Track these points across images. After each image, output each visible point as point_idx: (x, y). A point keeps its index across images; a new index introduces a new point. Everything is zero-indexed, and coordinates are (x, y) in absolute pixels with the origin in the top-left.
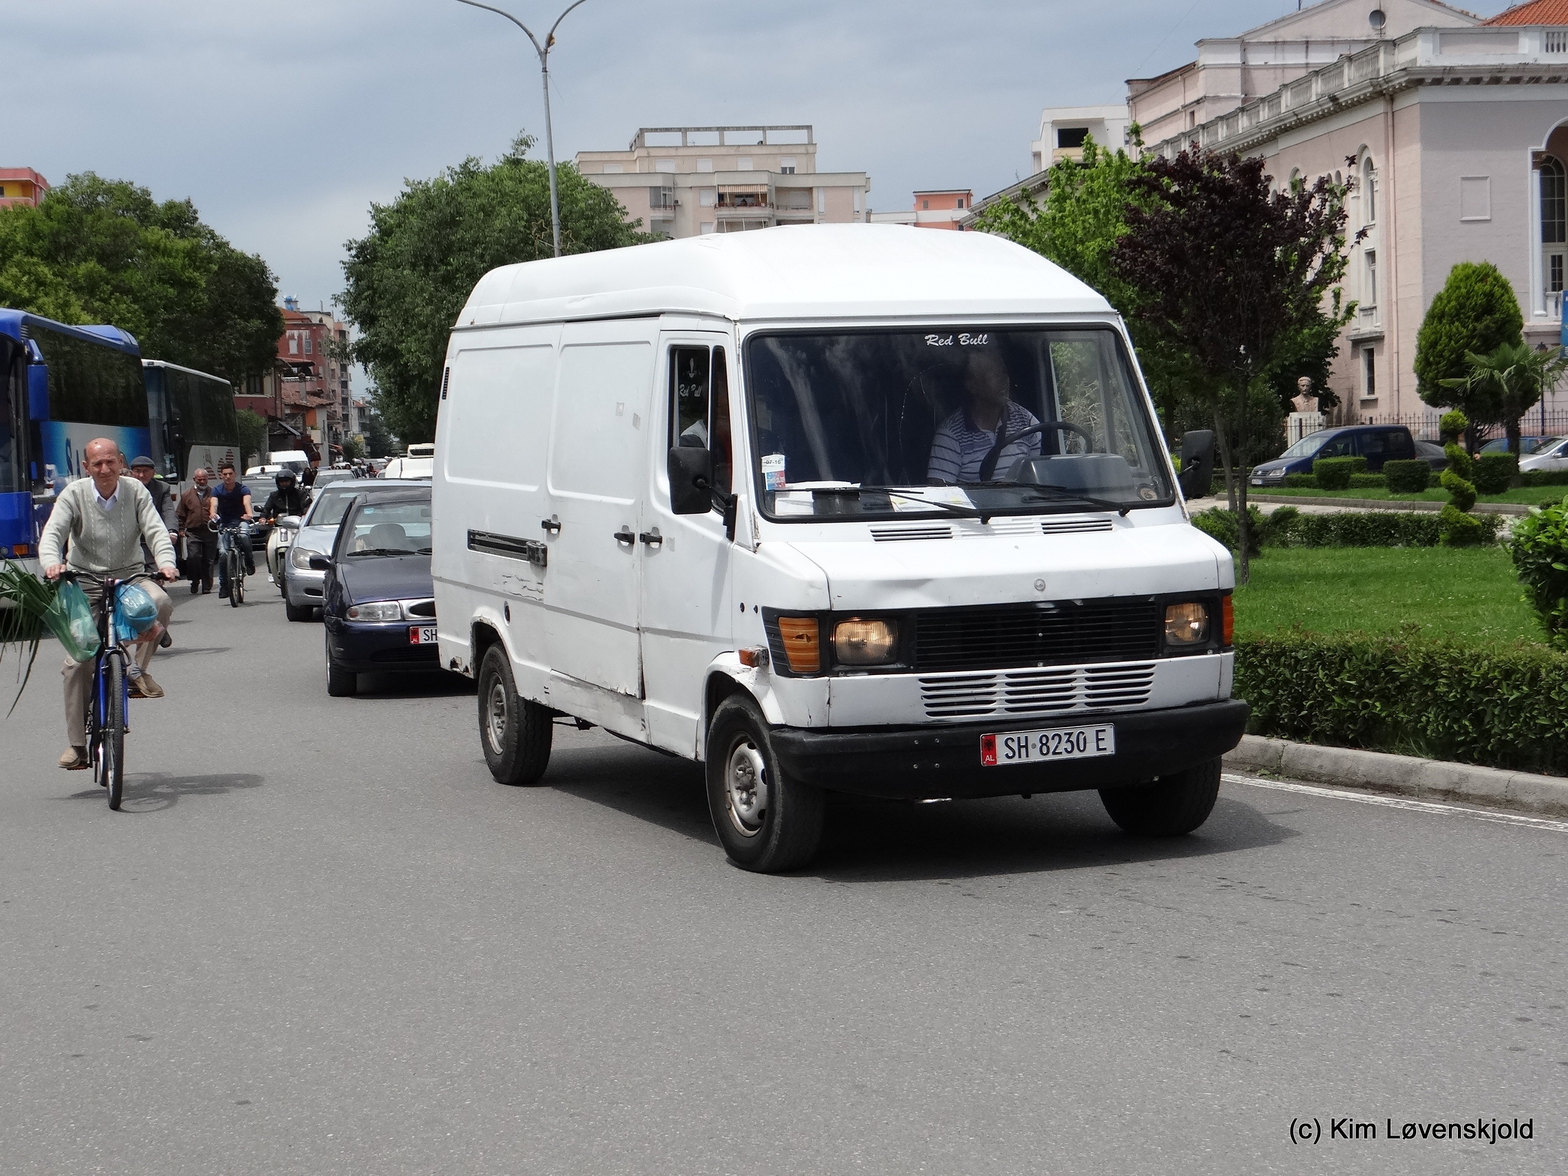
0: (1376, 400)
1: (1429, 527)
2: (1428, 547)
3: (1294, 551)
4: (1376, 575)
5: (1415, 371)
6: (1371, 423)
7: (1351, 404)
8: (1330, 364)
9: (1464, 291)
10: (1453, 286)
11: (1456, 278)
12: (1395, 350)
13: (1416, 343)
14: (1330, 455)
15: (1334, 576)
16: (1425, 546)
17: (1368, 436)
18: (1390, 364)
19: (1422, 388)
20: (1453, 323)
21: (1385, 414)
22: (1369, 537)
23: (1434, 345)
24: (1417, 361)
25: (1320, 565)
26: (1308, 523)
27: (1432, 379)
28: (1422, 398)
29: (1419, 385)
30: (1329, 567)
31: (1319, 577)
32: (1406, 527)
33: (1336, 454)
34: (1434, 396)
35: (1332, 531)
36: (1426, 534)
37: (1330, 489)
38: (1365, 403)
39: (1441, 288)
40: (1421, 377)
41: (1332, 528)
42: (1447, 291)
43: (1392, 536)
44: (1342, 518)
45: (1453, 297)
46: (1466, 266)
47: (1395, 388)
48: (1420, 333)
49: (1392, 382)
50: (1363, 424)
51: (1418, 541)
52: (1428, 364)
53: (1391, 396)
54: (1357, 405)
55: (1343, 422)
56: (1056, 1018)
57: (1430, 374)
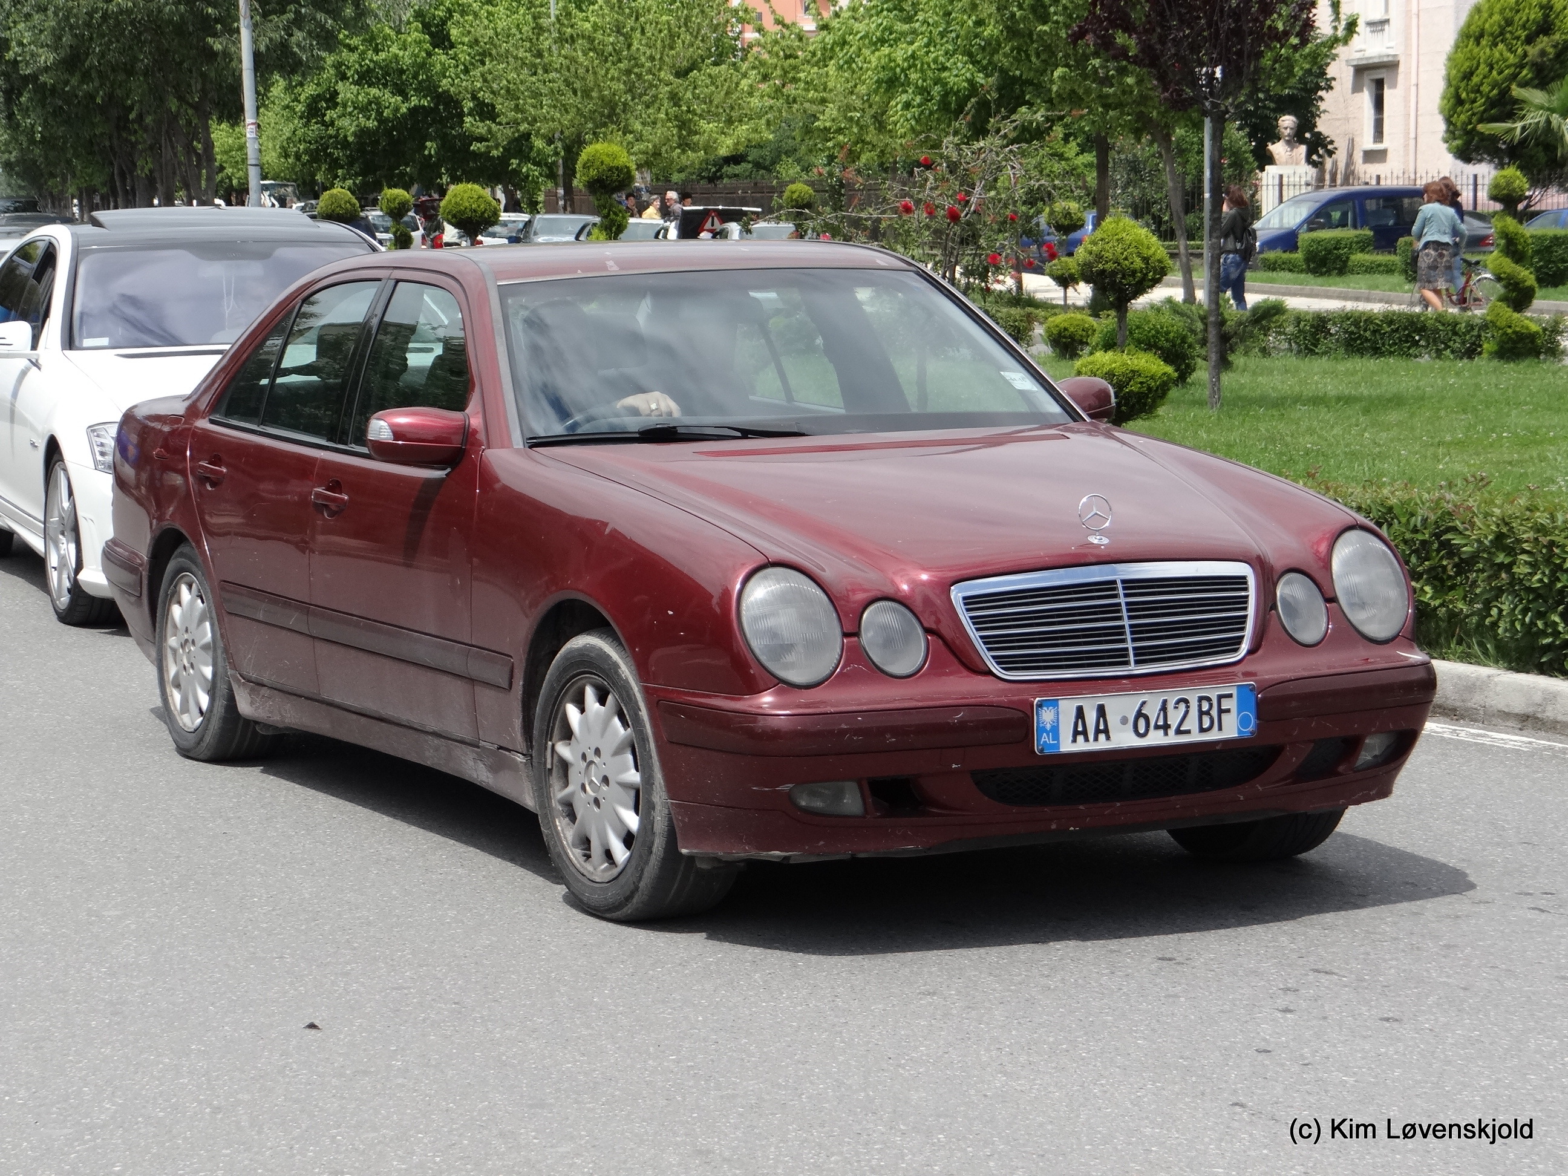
0: (1385, 151)
1: (1468, 332)
2: (1465, 361)
3: (1277, 362)
4: (1397, 401)
5: (1441, 112)
6: (1378, 182)
7: (1350, 156)
8: (1321, 99)
12: (1413, 81)
14: (1322, 227)
15: (1339, 399)
16: (1461, 359)
17: (1374, 201)
18: (1406, 100)
19: (1452, 132)
20: (1495, 45)
21: (1398, 172)
22: (1384, 345)
23: (1468, 75)
24: (1443, 97)
25: (1317, 383)
26: (1299, 323)
27: (1465, 124)
28: (1450, 150)
29: (1448, 131)
30: (1331, 387)
31: (1318, 401)
32: (1437, 331)
33: (1329, 225)
34: (1466, 147)
35: (1331, 335)
36: (1463, 343)
37: (1322, 274)
38: (1371, 156)
40: (1449, 121)
41: (1333, 331)
43: (1416, 344)
44: (1346, 317)
45: (1497, 10)
47: (1413, 135)
49: (1407, 125)
50: (1367, 184)
51: (1453, 352)
52: (1460, 102)
53: (1406, 146)
54: (1358, 157)
55: (1339, 182)
56: (988, 1050)
57: (1463, 117)
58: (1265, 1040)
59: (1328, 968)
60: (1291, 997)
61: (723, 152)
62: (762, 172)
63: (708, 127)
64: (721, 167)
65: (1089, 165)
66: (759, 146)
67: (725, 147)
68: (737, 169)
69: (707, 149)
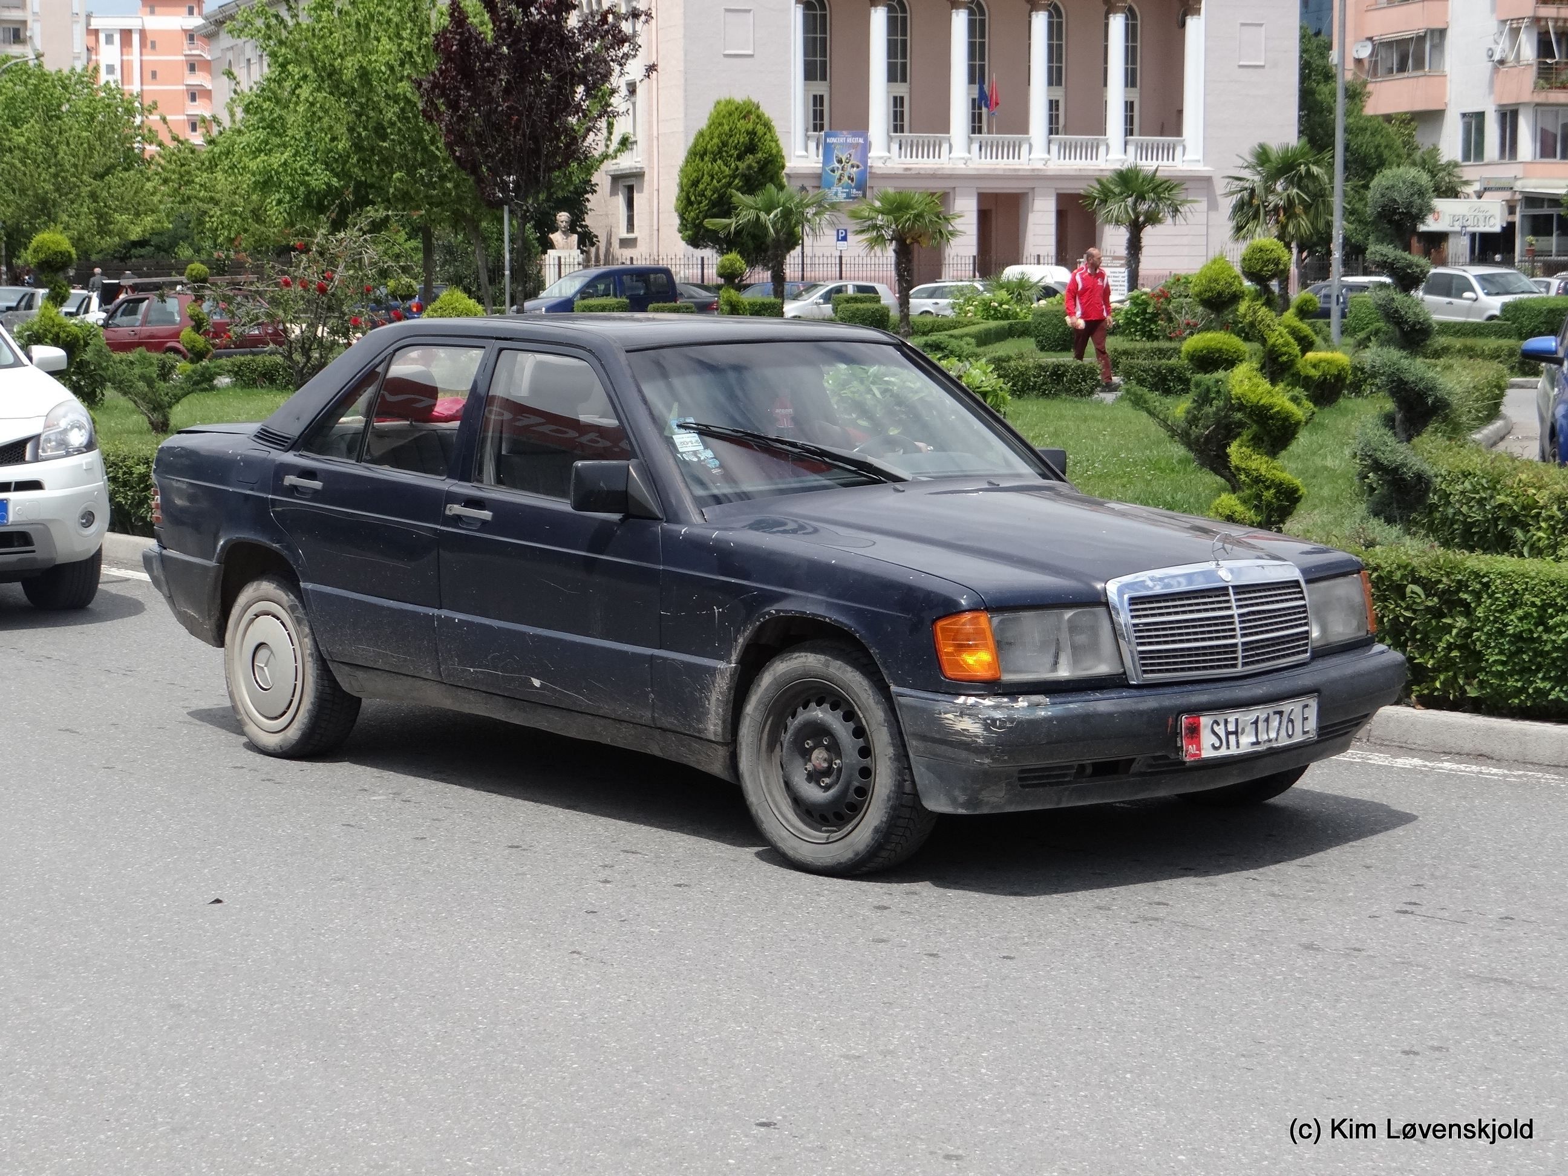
0: (635, 239)
5: (677, 210)
6: (632, 263)
7: (609, 243)
8: (588, 200)
9: (727, 128)
10: (715, 123)
11: (718, 114)
12: (656, 187)
13: (678, 181)
14: (591, 296)
17: (629, 276)
18: (650, 201)
19: (684, 227)
20: (715, 161)
21: (646, 255)
23: (695, 183)
24: (678, 200)
27: (694, 219)
28: (683, 239)
29: (682, 224)
33: (598, 294)
34: (697, 236)
38: (625, 243)
39: (703, 124)
40: (682, 217)
42: (710, 127)
45: (716, 134)
46: (729, 102)
47: (655, 227)
48: (682, 171)
49: (652, 220)
50: (623, 264)
52: (690, 203)
53: (651, 235)
54: (616, 244)
55: (602, 262)
56: (386, 920)
57: (692, 214)
58: (591, 904)
59: (634, 848)
60: (608, 871)
61: (133, 237)
62: (162, 253)
63: (122, 218)
64: (130, 250)
65: (415, 249)
66: (160, 234)
67: (135, 233)
68: (143, 251)
69: (120, 234)
